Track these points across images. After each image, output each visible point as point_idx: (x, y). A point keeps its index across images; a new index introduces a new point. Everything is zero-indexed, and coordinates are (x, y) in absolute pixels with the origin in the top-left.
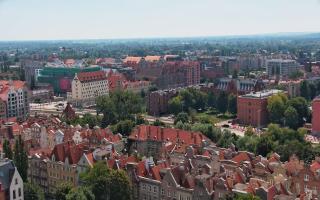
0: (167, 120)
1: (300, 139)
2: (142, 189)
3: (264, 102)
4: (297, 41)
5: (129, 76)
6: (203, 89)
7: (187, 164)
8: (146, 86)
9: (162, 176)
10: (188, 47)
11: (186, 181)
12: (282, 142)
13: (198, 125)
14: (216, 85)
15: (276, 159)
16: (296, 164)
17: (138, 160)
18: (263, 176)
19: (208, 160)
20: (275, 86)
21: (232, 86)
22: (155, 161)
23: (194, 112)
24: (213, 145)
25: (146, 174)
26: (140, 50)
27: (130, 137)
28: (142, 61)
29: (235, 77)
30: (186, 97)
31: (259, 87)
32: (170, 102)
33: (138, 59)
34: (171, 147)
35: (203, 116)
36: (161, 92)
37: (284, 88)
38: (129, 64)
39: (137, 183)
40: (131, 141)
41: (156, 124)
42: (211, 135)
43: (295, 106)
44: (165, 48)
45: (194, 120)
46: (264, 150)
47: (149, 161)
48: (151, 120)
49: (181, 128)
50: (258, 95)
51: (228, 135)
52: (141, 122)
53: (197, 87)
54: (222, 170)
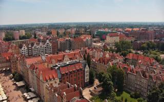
2: (129, 76)
5: (127, 35)
6: (155, 42)
7: (147, 69)
8: (133, 39)
9: (137, 72)
10: (150, 26)
11: (146, 75)
13: (152, 55)
14: (160, 41)
17: (128, 66)
19: (155, 69)
22: (135, 66)
23: (151, 50)
24: (157, 63)
25: (131, 71)
26: (132, 26)
27: (126, 57)
28: (132, 30)
30: (148, 44)
32: (142, 46)
33: (130, 29)
34: (141, 62)
35: (154, 52)
36: (138, 42)
38: (127, 31)
39: (127, 74)
40: (126, 59)
41: (136, 53)
42: (157, 59)
44: (141, 26)
45: (151, 53)
47: (132, 67)
48: (134, 52)
49: (145, 56)
52: (130, 52)
53: (153, 41)
54: (160, 73)
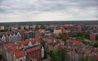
0: (74, 38)
2: (68, 53)
5: (66, 29)
7: (78, 48)
8: (70, 31)
11: (78, 52)
14: (85, 31)
18: (95, 52)
19: (83, 48)
21: (89, 32)
22: (71, 47)
23: (80, 37)
24: (84, 44)
25: (69, 50)
29: (89, 30)
30: (78, 34)
31: (95, 32)
32: (75, 34)
33: (68, 25)
34: (74, 44)
36: (72, 32)
38: (66, 26)
39: (67, 51)
40: (66, 43)
41: (71, 39)
44: (74, 23)
50: (95, 34)
52: (68, 38)
54: (86, 50)
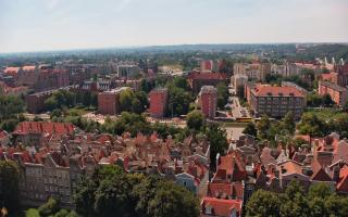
0: (45, 116)
1: (143, 120)
2: (28, 173)
3: (117, 96)
4: (137, 51)
5: (10, 83)
6: (71, 90)
7: (63, 149)
8: (25, 91)
9: (43, 160)
10: (58, 58)
11: (64, 161)
12: (132, 124)
13: (70, 118)
14: (81, 86)
15: (128, 137)
16: (142, 138)
17: (22, 150)
18: (120, 150)
19: (79, 144)
20: (124, 84)
21: (93, 86)
22: (37, 149)
23: (65, 108)
24: (82, 132)
25: (31, 161)
26: (18, 62)
27: (16, 132)
28: (21, 71)
29: (95, 79)
30: (58, 97)
31: (113, 86)
32: (46, 101)
33: (17, 69)
34: (49, 137)
35: (73, 110)
36: (38, 95)
37: (131, 85)
38: (9, 73)
39: (24, 168)
40: (15, 136)
41: (36, 120)
42: (80, 124)
43: (139, 98)
44: (40, 59)
45: (66, 114)
46: (119, 131)
47: (32, 150)
48: (31, 117)
49: (56, 121)
50: (113, 91)
51: (92, 123)
52: (23, 119)
53: (67, 88)
54: (90, 149)
